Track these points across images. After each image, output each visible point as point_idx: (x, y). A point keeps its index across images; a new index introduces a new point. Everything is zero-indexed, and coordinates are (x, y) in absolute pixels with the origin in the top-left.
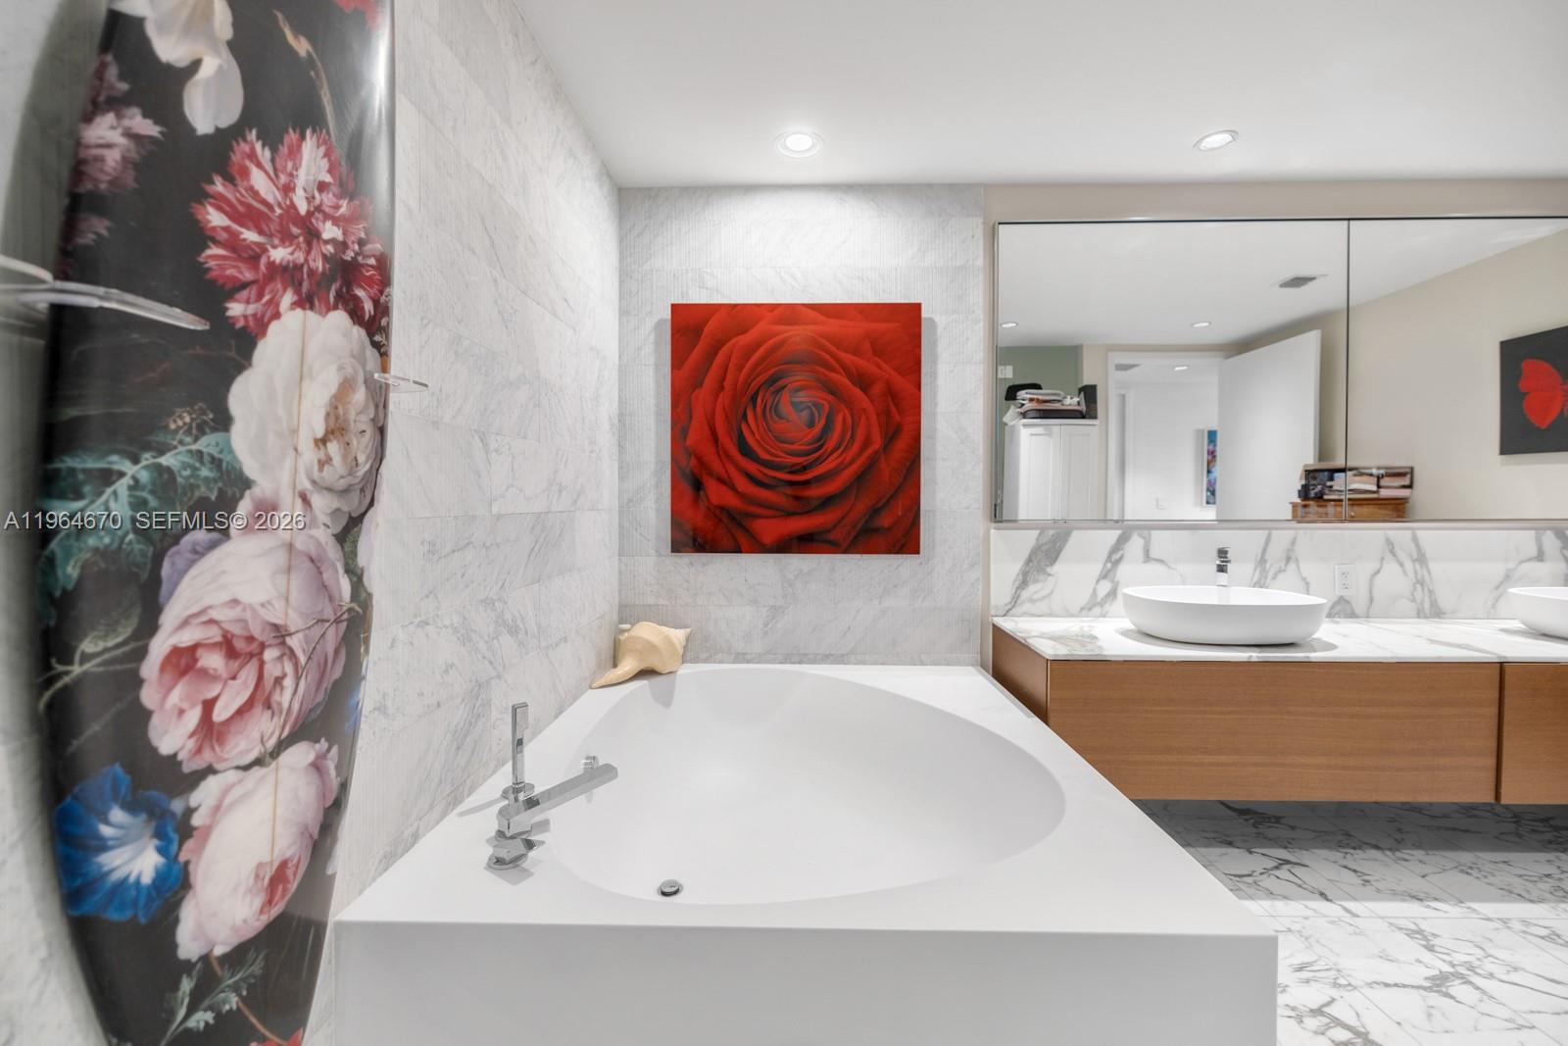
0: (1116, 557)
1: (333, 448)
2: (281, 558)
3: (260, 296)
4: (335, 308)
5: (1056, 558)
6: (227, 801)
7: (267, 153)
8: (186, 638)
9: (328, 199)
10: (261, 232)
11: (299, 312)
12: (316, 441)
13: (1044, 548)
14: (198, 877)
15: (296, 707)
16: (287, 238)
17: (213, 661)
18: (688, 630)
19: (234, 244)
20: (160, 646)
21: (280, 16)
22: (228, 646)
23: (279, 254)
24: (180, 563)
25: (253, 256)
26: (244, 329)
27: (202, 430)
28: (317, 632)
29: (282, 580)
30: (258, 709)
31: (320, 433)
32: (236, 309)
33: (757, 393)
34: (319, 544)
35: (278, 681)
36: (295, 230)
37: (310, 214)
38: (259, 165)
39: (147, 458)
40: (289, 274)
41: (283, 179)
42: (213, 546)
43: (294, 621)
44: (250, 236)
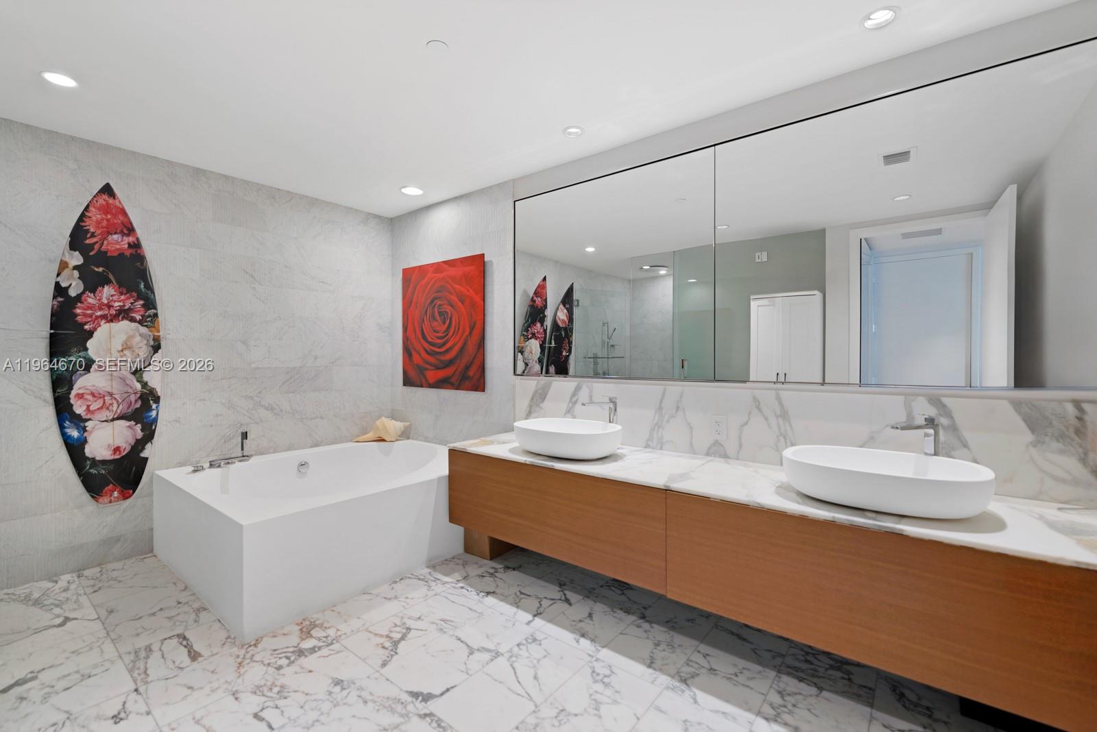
0: (574, 399)
1: (126, 352)
2: (109, 377)
3: (94, 323)
4: (122, 320)
5: (545, 398)
6: (97, 427)
7: (92, 294)
8: (81, 392)
9: (115, 298)
10: (92, 310)
11: (108, 324)
12: (119, 351)
13: (539, 392)
14: (89, 440)
15: (119, 411)
16: (100, 309)
17: (90, 397)
18: (408, 423)
19: (85, 315)
20: (73, 393)
21: (93, 267)
22: (93, 394)
23: (99, 313)
24: (77, 377)
25: (91, 316)
26: (89, 331)
27: (80, 352)
28: (126, 395)
29: (110, 382)
30: (104, 409)
31: (120, 349)
32: (86, 327)
33: (426, 310)
34: (124, 375)
35: (111, 404)
36: (104, 307)
37: (108, 303)
38: (90, 297)
39: (67, 357)
40: (103, 317)
41: (98, 298)
42: (85, 374)
43: (115, 391)
44: (89, 312)
